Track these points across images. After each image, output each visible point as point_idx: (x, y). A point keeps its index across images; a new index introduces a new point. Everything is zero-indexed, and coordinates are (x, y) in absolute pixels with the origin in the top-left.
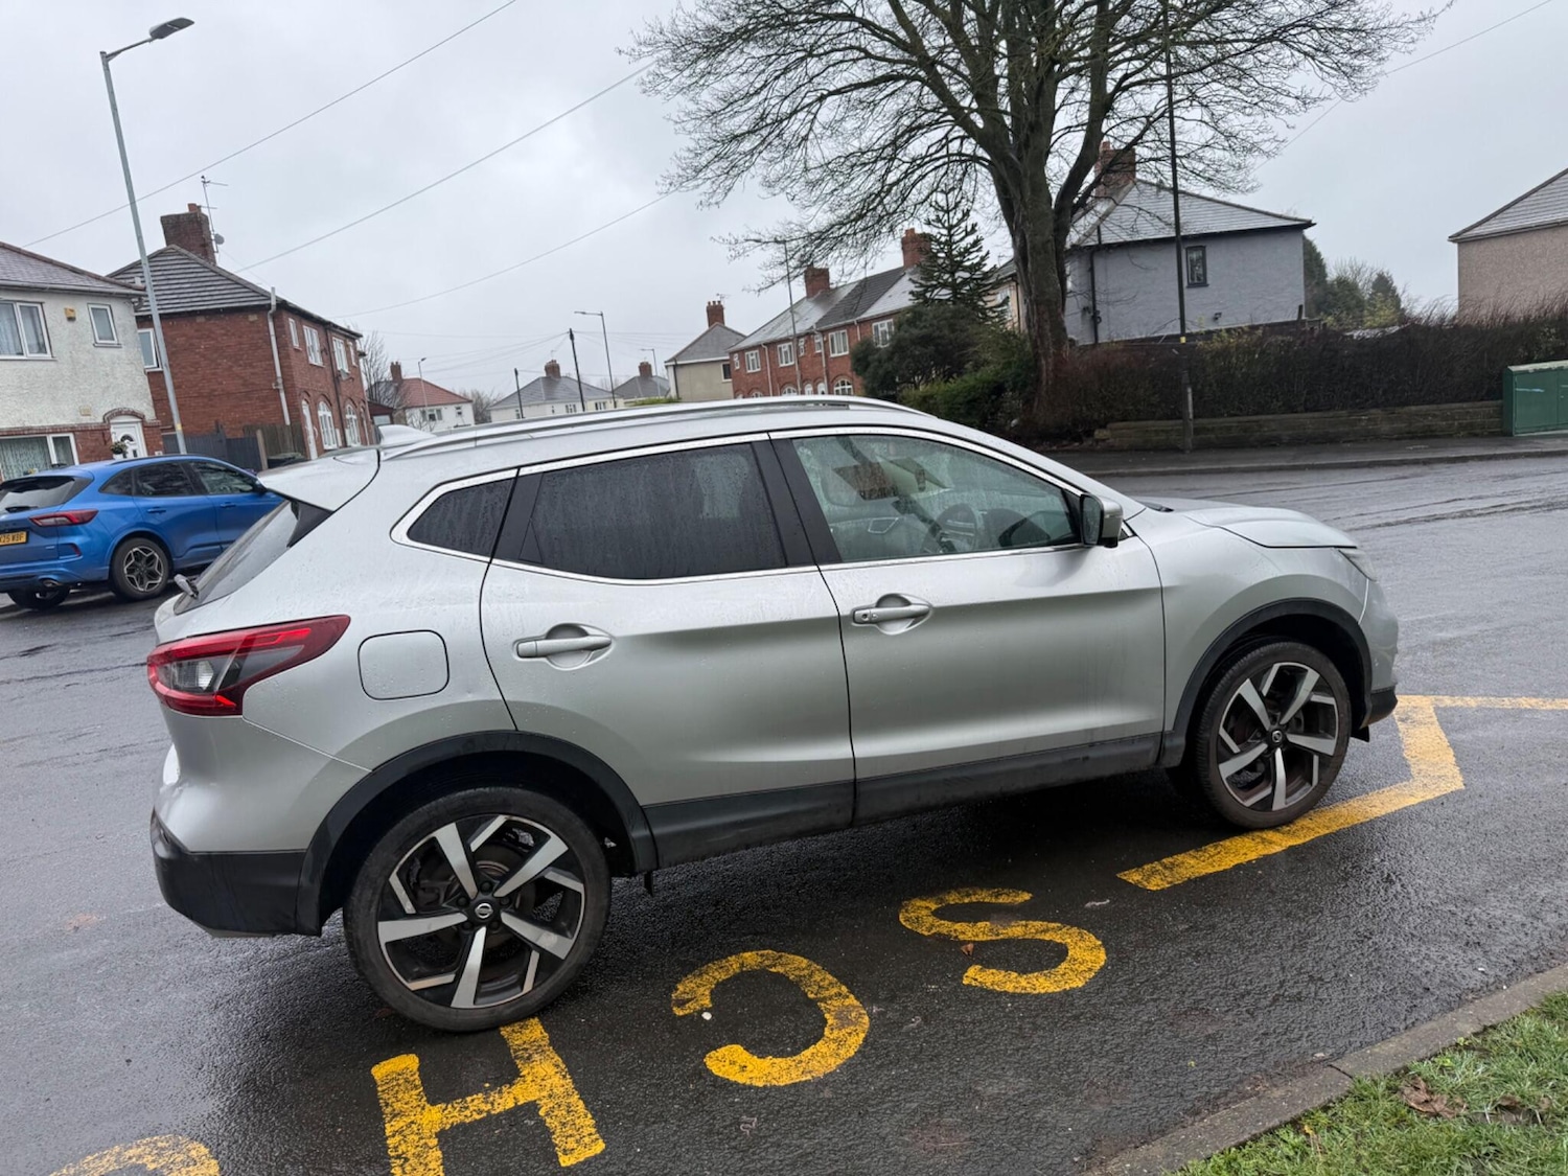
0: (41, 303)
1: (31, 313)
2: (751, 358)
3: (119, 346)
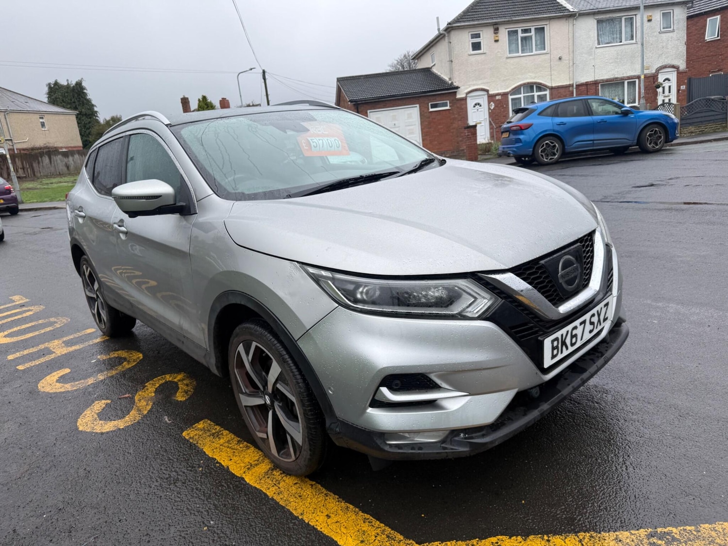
1: (630, 21)
3: (673, 31)
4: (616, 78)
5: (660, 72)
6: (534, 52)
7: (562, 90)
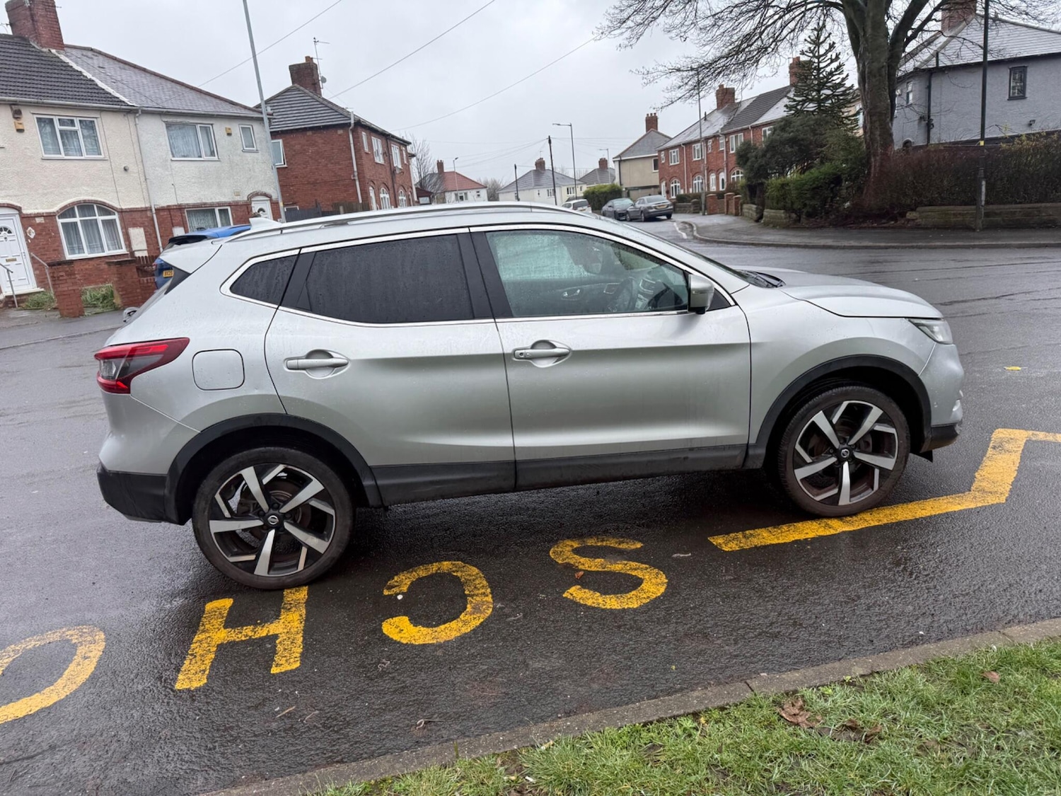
0: (212, 125)
1: (206, 130)
2: (673, 154)
3: (257, 151)
4: (205, 204)
5: (253, 199)
6: (85, 156)
7: (137, 215)
